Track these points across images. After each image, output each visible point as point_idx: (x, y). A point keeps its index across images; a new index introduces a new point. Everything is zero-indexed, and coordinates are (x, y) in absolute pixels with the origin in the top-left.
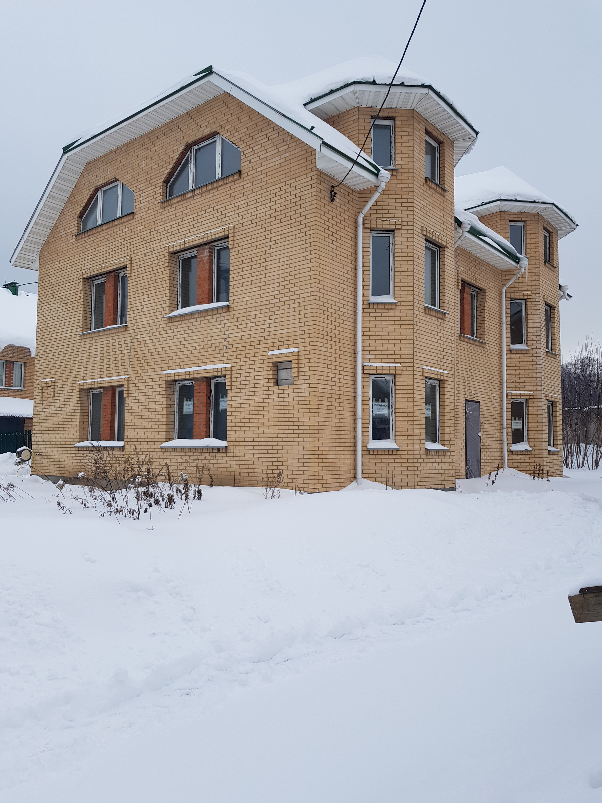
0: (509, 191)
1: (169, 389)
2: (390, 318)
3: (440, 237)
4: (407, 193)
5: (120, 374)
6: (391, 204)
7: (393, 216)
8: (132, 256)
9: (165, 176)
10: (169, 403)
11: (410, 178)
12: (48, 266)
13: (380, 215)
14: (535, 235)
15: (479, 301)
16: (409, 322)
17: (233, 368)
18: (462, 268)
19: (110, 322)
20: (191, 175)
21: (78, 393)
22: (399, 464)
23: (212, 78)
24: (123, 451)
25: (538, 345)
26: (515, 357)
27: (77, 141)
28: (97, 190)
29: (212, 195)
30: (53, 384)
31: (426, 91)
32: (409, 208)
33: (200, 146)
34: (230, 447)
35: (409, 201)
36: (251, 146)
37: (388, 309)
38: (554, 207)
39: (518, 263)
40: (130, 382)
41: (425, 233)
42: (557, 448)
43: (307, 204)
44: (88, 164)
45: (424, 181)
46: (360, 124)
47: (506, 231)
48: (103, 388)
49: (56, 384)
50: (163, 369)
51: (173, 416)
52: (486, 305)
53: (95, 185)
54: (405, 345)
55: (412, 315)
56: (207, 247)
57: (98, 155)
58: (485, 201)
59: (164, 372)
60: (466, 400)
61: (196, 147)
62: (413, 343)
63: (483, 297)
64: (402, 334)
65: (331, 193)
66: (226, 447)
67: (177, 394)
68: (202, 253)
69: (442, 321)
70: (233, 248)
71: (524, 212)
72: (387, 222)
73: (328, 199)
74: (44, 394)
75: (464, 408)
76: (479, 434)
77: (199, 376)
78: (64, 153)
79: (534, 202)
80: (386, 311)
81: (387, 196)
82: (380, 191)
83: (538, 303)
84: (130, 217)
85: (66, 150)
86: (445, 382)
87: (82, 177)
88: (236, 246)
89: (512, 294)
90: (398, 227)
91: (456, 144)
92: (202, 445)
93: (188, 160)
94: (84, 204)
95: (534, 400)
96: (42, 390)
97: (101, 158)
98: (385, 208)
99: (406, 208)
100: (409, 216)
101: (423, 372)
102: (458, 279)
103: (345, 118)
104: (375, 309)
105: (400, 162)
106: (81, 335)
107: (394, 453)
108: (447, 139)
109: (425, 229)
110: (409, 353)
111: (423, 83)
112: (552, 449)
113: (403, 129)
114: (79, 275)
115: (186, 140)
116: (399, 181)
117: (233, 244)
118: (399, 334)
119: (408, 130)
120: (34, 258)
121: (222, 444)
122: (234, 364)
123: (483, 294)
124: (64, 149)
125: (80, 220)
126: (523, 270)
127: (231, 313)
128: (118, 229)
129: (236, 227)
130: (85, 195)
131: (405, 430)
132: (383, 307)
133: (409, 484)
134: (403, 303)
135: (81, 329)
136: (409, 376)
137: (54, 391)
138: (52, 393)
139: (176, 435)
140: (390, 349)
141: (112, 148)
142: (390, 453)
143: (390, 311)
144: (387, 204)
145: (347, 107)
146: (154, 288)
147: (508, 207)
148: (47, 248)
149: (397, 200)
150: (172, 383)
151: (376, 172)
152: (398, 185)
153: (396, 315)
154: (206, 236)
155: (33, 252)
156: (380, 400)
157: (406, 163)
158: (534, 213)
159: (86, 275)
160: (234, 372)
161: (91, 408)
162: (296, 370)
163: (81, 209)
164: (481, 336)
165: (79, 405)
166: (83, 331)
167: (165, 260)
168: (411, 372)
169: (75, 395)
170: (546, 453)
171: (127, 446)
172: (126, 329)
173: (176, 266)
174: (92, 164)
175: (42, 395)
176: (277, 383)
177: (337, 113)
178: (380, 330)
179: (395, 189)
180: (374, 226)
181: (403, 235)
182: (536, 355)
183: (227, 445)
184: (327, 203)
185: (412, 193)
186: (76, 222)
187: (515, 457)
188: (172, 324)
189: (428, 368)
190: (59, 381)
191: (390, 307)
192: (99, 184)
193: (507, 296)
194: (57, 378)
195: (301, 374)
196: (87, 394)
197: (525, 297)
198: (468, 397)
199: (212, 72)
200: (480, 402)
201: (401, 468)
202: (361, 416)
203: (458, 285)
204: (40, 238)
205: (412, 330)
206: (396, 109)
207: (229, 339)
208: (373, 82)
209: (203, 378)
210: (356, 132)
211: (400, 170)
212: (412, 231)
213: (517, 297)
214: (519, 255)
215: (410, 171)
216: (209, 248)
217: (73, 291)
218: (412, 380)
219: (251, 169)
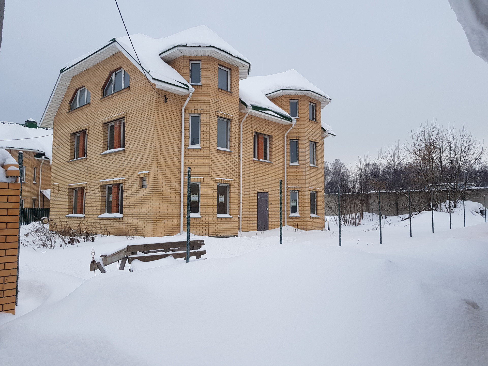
0: (287, 85)
1: (102, 189)
2: (198, 156)
3: (227, 115)
4: (206, 96)
5: (84, 181)
6: (199, 101)
7: (200, 107)
8: (89, 124)
9: (102, 86)
10: (103, 196)
11: (208, 89)
12: (57, 127)
13: (194, 107)
14: (303, 106)
15: (270, 141)
16: (207, 157)
18: (255, 126)
19: (81, 156)
20: (113, 86)
21: (67, 190)
22: (202, 225)
23: (115, 43)
24: (84, 219)
25: (304, 163)
26: (292, 169)
27: (65, 68)
28: (77, 90)
29: (119, 97)
30: (58, 186)
31: (211, 49)
32: (208, 103)
33: (116, 73)
34: (125, 217)
35: (208, 100)
36: (134, 75)
37: (197, 151)
38: (311, 92)
39: (291, 121)
40: (88, 185)
41: (217, 114)
42: (318, 215)
43: (153, 104)
44: (73, 77)
45: (217, 90)
46: (184, 64)
47: (288, 105)
48: (78, 188)
50: (100, 179)
51: (105, 202)
52: (273, 144)
53: (76, 88)
54: (205, 168)
55: (209, 154)
56: (118, 121)
57: (77, 74)
58: (276, 90)
59: (100, 181)
60: (258, 192)
61: (115, 73)
62: (209, 167)
63: (272, 139)
64: (204, 163)
65: (165, 99)
66: (122, 217)
67: (107, 191)
68: (116, 124)
69: (230, 155)
70: (126, 123)
71: (297, 95)
72: (197, 110)
73: (164, 102)
75: (257, 196)
76: (267, 209)
77: (114, 183)
78: (61, 73)
79: (300, 90)
81: (197, 98)
82: (190, 97)
83: (304, 141)
84: (88, 105)
85: (62, 71)
86: (232, 185)
87: (71, 84)
88: (128, 121)
89: (290, 137)
90: (202, 112)
91: (240, 68)
92: (113, 216)
93: (112, 79)
94: (71, 97)
95: (301, 191)
96: (54, 188)
97: (78, 75)
98: (196, 103)
99: (206, 103)
100: (207, 107)
101: (215, 180)
102: (252, 132)
103: (179, 60)
104: (191, 151)
105: (203, 81)
106: (69, 162)
107: (199, 219)
108: (234, 67)
109: (217, 112)
110: (207, 172)
111: (210, 45)
112: (313, 215)
113: (205, 66)
114: (69, 132)
115: (110, 69)
116: (203, 91)
117: (126, 121)
118: (202, 163)
119: (207, 66)
120: (51, 123)
121: (121, 215)
122: (126, 178)
124: (61, 71)
125: (70, 104)
126: (293, 125)
127: (126, 153)
128: (84, 111)
129: (128, 113)
131: (205, 208)
132: (194, 150)
133: (206, 234)
134: (204, 148)
135: (69, 159)
136: (207, 183)
138: (58, 190)
139: (106, 211)
140: (198, 170)
141: (82, 71)
142: (197, 219)
143: (198, 152)
144: (197, 101)
145: (178, 56)
146: (97, 140)
147: (288, 92)
148: (56, 118)
149: (202, 100)
150: (105, 186)
151: (188, 88)
152: (202, 93)
153: (201, 154)
154: (116, 116)
155: (50, 120)
156: (194, 194)
157: (206, 82)
158: (303, 95)
159: (72, 132)
160: (126, 181)
161: (74, 198)
162: (147, 181)
163: (70, 99)
164: (271, 159)
165: (68, 196)
166: (70, 160)
167: (101, 127)
168: (208, 181)
169: (66, 191)
170: (308, 218)
171: (86, 217)
172: (86, 159)
173: (107, 130)
174: (75, 78)
175: (54, 191)
176: (142, 187)
177: (176, 58)
178: (194, 161)
179: (201, 94)
180: (190, 112)
181: (205, 116)
182: (303, 168)
184: (163, 103)
185: (209, 96)
186: (68, 106)
187: (292, 220)
188: (103, 158)
189: (219, 178)
190: (60, 184)
191: (198, 150)
193: (288, 138)
194: (60, 183)
195: (150, 183)
196: (72, 191)
197: (298, 138)
198: (260, 190)
199: (115, 41)
200: (268, 193)
201: (202, 226)
202: (183, 202)
203: (252, 135)
204: (53, 113)
205: (208, 161)
206: (201, 56)
207: (124, 166)
208: (186, 46)
209: (115, 184)
210: (182, 68)
211: (203, 85)
212: (209, 114)
213: (293, 138)
214: (292, 118)
215: (208, 86)
216: (119, 122)
217: (67, 141)
218: (208, 185)
219: (133, 86)
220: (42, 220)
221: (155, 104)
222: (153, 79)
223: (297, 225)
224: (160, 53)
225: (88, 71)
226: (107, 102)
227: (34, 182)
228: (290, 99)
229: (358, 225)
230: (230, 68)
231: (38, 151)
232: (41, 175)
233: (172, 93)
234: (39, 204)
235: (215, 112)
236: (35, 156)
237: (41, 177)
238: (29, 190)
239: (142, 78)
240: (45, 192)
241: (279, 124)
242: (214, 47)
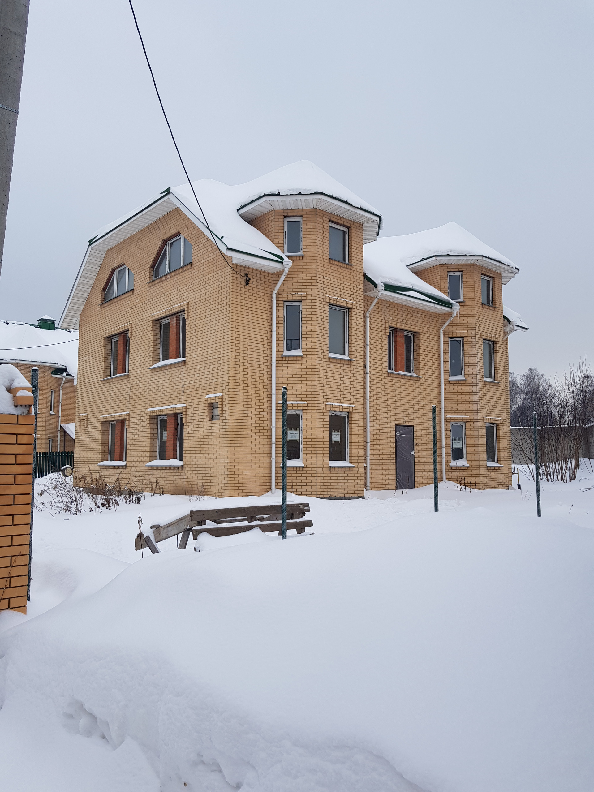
0: (442, 249)
1: (152, 422)
2: (298, 367)
3: (345, 302)
4: (311, 272)
5: (125, 410)
6: (299, 281)
7: (300, 290)
8: (132, 322)
9: (151, 263)
10: (153, 432)
11: (314, 261)
12: (84, 327)
13: (291, 290)
14: (471, 282)
15: (415, 341)
16: (313, 370)
17: (188, 407)
18: (391, 318)
19: (121, 371)
20: (167, 262)
21: (101, 425)
22: (305, 478)
23: (170, 196)
24: (126, 468)
25: (474, 376)
26: (454, 387)
27: (96, 237)
28: (113, 271)
29: (176, 279)
30: (86, 418)
31: (319, 196)
32: (313, 284)
33: (172, 241)
34: (186, 466)
35: (313, 278)
36: (198, 244)
37: (297, 361)
38: (484, 259)
39: (451, 308)
40: (130, 417)
41: (328, 301)
42: (500, 463)
43: (227, 289)
44: (108, 251)
45: (328, 261)
46: (276, 223)
47: (445, 281)
48: (116, 421)
49: (88, 417)
50: (149, 407)
52: (420, 345)
53: (111, 268)
54: (310, 387)
55: (315, 364)
56: (175, 316)
57: (113, 245)
58: (425, 258)
59: (149, 410)
60: (396, 426)
61: (170, 242)
62: (316, 386)
63: (419, 338)
64: (308, 379)
65: (247, 279)
66: (182, 466)
67: (159, 425)
68: (173, 321)
69: (349, 366)
70: (188, 318)
71: (461, 263)
72: (296, 295)
73: (245, 284)
74: (81, 425)
75: (394, 432)
76: (413, 453)
77: (170, 412)
78: (90, 245)
79: (465, 255)
80: (296, 362)
81: (296, 276)
82: (284, 274)
83: (474, 340)
84: (131, 293)
85: (91, 242)
86: (352, 414)
87: (104, 261)
88: (189, 317)
89: (450, 333)
90: (303, 298)
91: (364, 225)
92: (168, 465)
93: (165, 251)
94: (105, 281)
95: (470, 423)
96: (80, 422)
97: (115, 247)
98: (294, 284)
100: (313, 290)
101: (326, 407)
102: (385, 327)
103: (267, 218)
104: (287, 361)
105: (305, 250)
106: (103, 381)
107: (301, 469)
108: (355, 224)
109: (327, 298)
110: (313, 393)
111: (316, 191)
112: (490, 464)
113: (308, 224)
114: (102, 335)
115: (162, 237)
116: (305, 264)
117: (188, 316)
118: (305, 379)
119: (312, 224)
120: (76, 321)
121: (180, 463)
122: (187, 405)
123: (419, 336)
124: (90, 242)
125: (104, 293)
126: (455, 314)
127: (187, 366)
128: (125, 302)
129: (189, 303)
130: (106, 275)
131: (310, 452)
132: (292, 359)
133: (313, 493)
134: (308, 356)
135: (103, 376)
136: (312, 411)
137: (87, 423)
138: (86, 424)
139: (158, 457)
140: (298, 390)
141: (122, 240)
142: (298, 469)
143: (298, 362)
144: (296, 281)
145: (266, 211)
146: (144, 346)
147: (444, 260)
148: (84, 313)
149: (304, 278)
150: (156, 417)
151: (281, 261)
152: (304, 267)
153: (303, 365)
154: (173, 309)
155: (75, 317)
156: (293, 429)
157: (310, 250)
158: (470, 264)
159: (106, 336)
160: (187, 410)
161: (110, 436)
162: (220, 409)
163: (104, 285)
164: (418, 371)
165: (101, 434)
166: (104, 377)
167: (150, 326)
168: (315, 408)
169: (99, 426)
170: (482, 469)
171: (128, 465)
172: (128, 376)
173: (158, 330)
174: (110, 252)
175: (80, 426)
176: (212, 418)
177: (262, 214)
178: (291, 376)
179: (302, 270)
180: (285, 299)
181: (308, 304)
182: (472, 385)
183: (183, 465)
184: (243, 286)
185: (315, 272)
186: (101, 295)
187: (454, 472)
188: (153, 374)
189: (331, 403)
190: (90, 415)
191: (298, 359)
192: (114, 266)
193: (446, 336)
194: (89, 413)
195: (224, 412)
196: (107, 425)
197: (463, 336)
198: (399, 422)
199: (170, 193)
200: (413, 426)
201: (306, 481)
202: (275, 442)
203: (385, 332)
204: (78, 306)
205: (315, 376)
206: (303, 209)
207: (185, 386)
208: (279, 194)
209: (171, 414)
210: (273, 229)
211: (306, 256)
212: (315, 301)
213: (455, 336)
214: (452, 301)
215: (313, 255)
216: (177, 317)
217: (99, 347)
218: (315, 414)
219: (198, 261)
220: (63, 471)
221: (231, 287)
222: (228, 249)
223: (463, 480)
224: (239, 207)
225: (131, 240)
226: (160, 288)
227: (52, 412)
228: (448, 272)
229: (570, 481)
230: (349, 225)
231: (56, 365)
232: (61, 401)
233: (257, 270)
234: (59, 445)
235: (324, 297)
236: (52, 373)
237: (61, 404)
238: (44, 425)
239: (211, 249)
240: (68, 427)
241: (430, 313)
242: (322, 194)
